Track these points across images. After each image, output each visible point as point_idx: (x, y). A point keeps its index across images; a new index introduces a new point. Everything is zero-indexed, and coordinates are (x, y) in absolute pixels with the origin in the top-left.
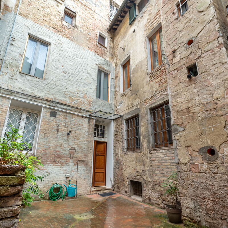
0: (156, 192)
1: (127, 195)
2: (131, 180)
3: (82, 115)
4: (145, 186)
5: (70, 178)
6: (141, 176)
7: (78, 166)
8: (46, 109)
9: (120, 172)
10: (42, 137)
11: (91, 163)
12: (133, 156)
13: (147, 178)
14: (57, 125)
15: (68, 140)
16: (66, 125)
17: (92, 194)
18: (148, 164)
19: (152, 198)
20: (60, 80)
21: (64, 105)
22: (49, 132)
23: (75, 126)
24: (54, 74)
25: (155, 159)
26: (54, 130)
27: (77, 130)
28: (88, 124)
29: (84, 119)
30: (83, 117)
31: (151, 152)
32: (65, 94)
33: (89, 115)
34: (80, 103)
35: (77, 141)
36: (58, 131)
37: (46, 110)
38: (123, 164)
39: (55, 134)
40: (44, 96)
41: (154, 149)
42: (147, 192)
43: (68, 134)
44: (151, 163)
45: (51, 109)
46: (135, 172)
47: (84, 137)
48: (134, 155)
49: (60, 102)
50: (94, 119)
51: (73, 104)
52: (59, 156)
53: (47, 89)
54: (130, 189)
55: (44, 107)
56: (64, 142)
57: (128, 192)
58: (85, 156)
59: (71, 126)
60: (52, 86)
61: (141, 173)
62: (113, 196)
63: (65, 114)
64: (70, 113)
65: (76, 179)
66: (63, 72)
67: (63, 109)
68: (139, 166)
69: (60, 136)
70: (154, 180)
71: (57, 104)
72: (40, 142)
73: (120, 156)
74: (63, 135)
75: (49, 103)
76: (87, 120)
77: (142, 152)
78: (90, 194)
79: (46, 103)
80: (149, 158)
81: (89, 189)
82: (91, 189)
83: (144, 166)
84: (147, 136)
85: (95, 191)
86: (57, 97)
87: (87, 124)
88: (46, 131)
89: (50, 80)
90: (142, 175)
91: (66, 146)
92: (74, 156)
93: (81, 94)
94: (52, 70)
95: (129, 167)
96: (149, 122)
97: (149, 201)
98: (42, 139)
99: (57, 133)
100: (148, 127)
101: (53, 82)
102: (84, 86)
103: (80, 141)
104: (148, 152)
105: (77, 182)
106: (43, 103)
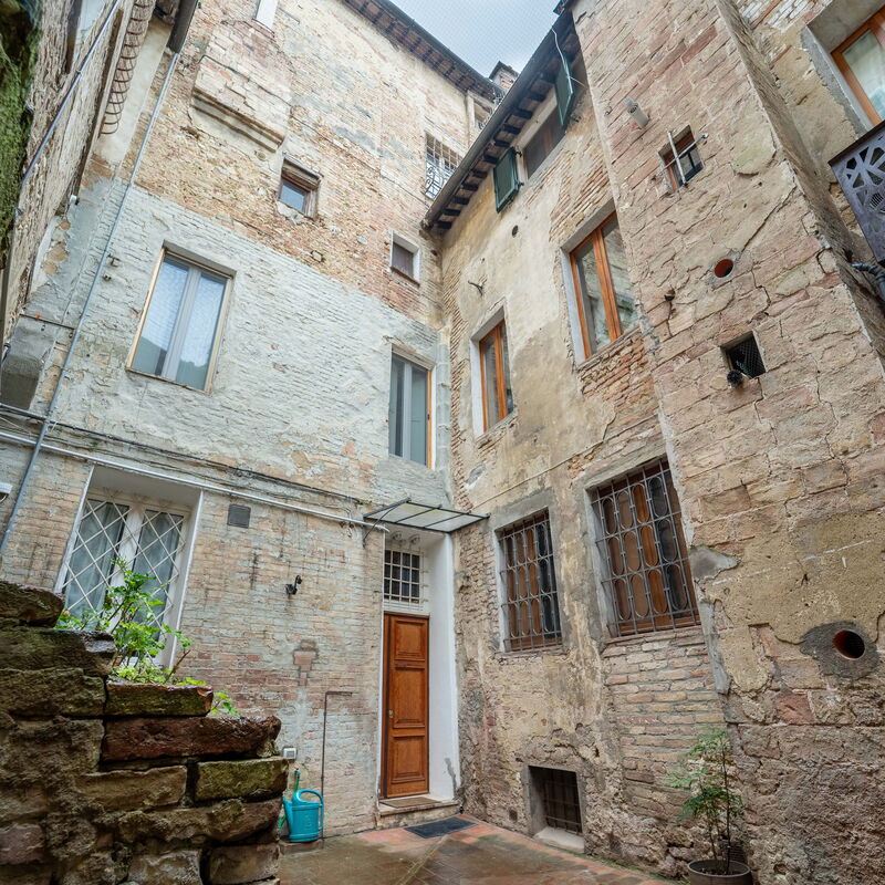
0: (637, 809)
1: (517, 827)
2: (530, 767)
3: (342, 516)
4: (590, 787)
5: (297, 765)
6: (573, 747)
7: (325, 714)
8: (213, 498)
9: (487, 735)
10: (195, 601)
11: (375, 700)
12: (535, 671)
13: (597, 754)
14: (250, 554)
15: (288, 612)
16: (282, 556)
17: (382, 828)
18: (598, 699)
19: (625, 835)
20: (262, 393)
21: (275, 480)
22: (222, 581)
23: (316, 560)
24: (242, 375)
25: (623, 678)
26: (238, 576)
27: (322, 574)
28: (363, 551)
29: (347, 530)
30: (342, 524)
31: (606, 653)
32: (279, 443)
33: (366, 519)
34: (331, 474)
35: (322, 617)
36: (253, 580)
37: (212, 501)
38: (496, 703)
39: (243, 591)
40: (207, 452)
41: (616, 639)
42: (600, 813)
43: (291, 590)
44: (611, 694)
45: (230, 497)
46: (547, 734)
47: (348, 601)
48: (540, 664)
49: (263, 471)
50: (382, 531)
51: (307, 477)
52: (259, 676)
53: (219, 425)
54: (531, 802)
55: (208, 492)
56: (277, 622)
57: (520, 814)
58: (351, 675)
59: (301, 559)
60: (234, 416)
61: (572, 737)
62: (465, 836)
63: (280, 515)
64: (298, 512)
65: (320, 768)
66: (275, 365)
67: (275, 495)
68: (564, 707)
69: (263, 600)
70: (626, 763)
71: (253, 477)
72: (187, 622)
73: (482, 670)
74: (273, 595)
75: (225, 477)
76: (358, 535)
77: (573, 653)
78: (374, 829)
79: (215, 476)
80: (599, 677)
81: (367, 809)
82: (375, 807)
83: (582, 708)
84: (586, 591)
85: (394, 814)
86: (254, 453)
87: (359, 551)
88: (212, 580)
89: (231, 395)
90: (574, 744)
91: (283, 637)
92: (313, 674)
93: (337, 442)
94: (235, 361)
95: (520, 712)
96: (592, 537)
97: (612, 848)
98: (196, 609)
99: (252, 588)
100: (589, 559)
101: (240, 402)
102: (347, 414)
103: (333, 614)
104: (597, 652)
105: (322, 778)
106: (204, 477)
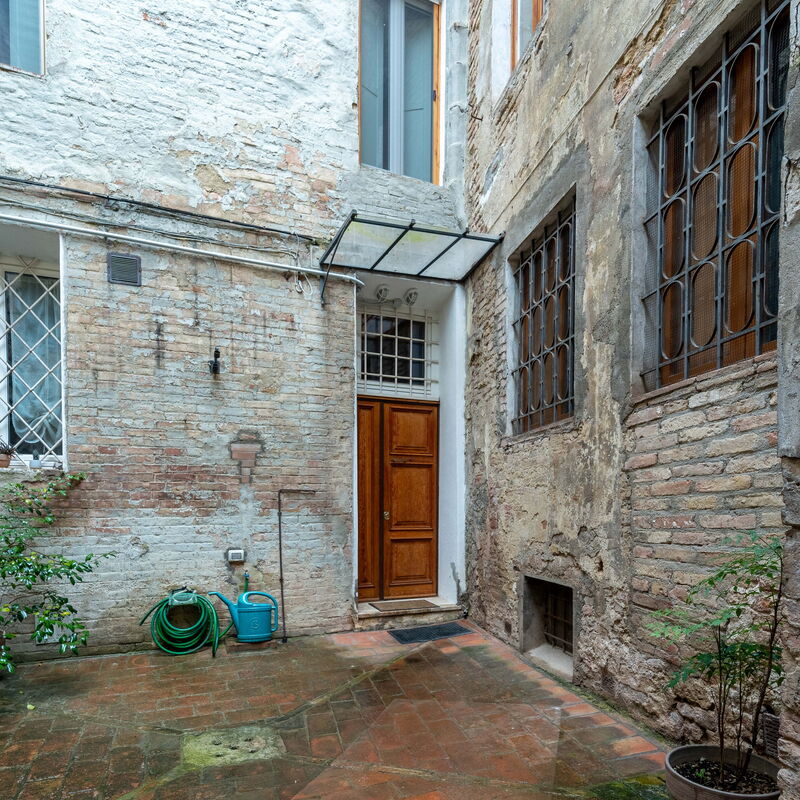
0: (642, 644)
1: (511, 641)
2: (526, 577)
3: (286, 263)
4: (588, 608)
5: (247, 567)
6: (573, 557)
7: (280, 514)
8: (79, 246)
9: (488, 539)
10: (80, 385)
11: (348, 498)
12: (540, 458)
13: (601, 568)
14: (149, 323)
15: (216, 395)
16: (197, 324)
17: (362, 630)
18: (610, 491)
19: (621, 673)
20: (131, 68)
21: (173, 214)
22: (114, 359)
23: (249, 328)
24: (92, 38)
25: (650, 458)
26: (138, 352)
27: (260, 346)
28: (322, 313)
29: (295, 284)
30: (287, 275)
31: (631, 421)
32: (172, 153)
33: (323, 265)
34: (265, 201)
35: (265, 403)
36: (159, 357)
37: (80, 250)
38: (499, 502)
39: (147, 371)
40: (56, 174)
41: (650, 395)
42: (597, 642)
43: (215, 368)
44: (630, 484)
45: (106, 242)
46: (546, 539)
47: (303, 380)
48: (547, 447)
49: (152, 199)
50: (351, 282)
51: (224, 206)
52: (185, 472)
53: (68, 129)
54: (525, 616)
55: (69, 235)
56: (201, 409)
57: (514, 628)
58: (313, 471)
59: (228, 326)
60: (90, 112)
61: (574, 544)
62: (450, 644)
63: (187, 266)
64: (215, 260)
65: (278, 570)
67: (175, 237)
68: (567, 504)
69: (178, 382)
70: (636, 583)
71: (137, 211)
72: (75, 411)
73: (487, 462)
74: (192, 376)
75: (92, 212)
76: (312, 291)
77: (586, 427)
78: (352, 630)
79: (75, 212)
80: (616, 459)
81: (342, 611)
82: (352, 609)
83: (589, 504)
84: (615, 320)
85: (376, 617)
86: (131, 172)
87: (315, 313)
88: (99, 358)
89: (78, 76)
90: (575, 553)
91: (212, 426)
92: (258, 470)
93: (267, 147)
94: (74, 12)
95: (522, 512)
96: (638, 215)
97: (604, 684)
98: (85, 396)
99: (159, 366)
101: (96, 88)
102: (284, 97)
103: (282, 397)
104: (618, 420)
105: (281, 580)
106: (59, 214)
